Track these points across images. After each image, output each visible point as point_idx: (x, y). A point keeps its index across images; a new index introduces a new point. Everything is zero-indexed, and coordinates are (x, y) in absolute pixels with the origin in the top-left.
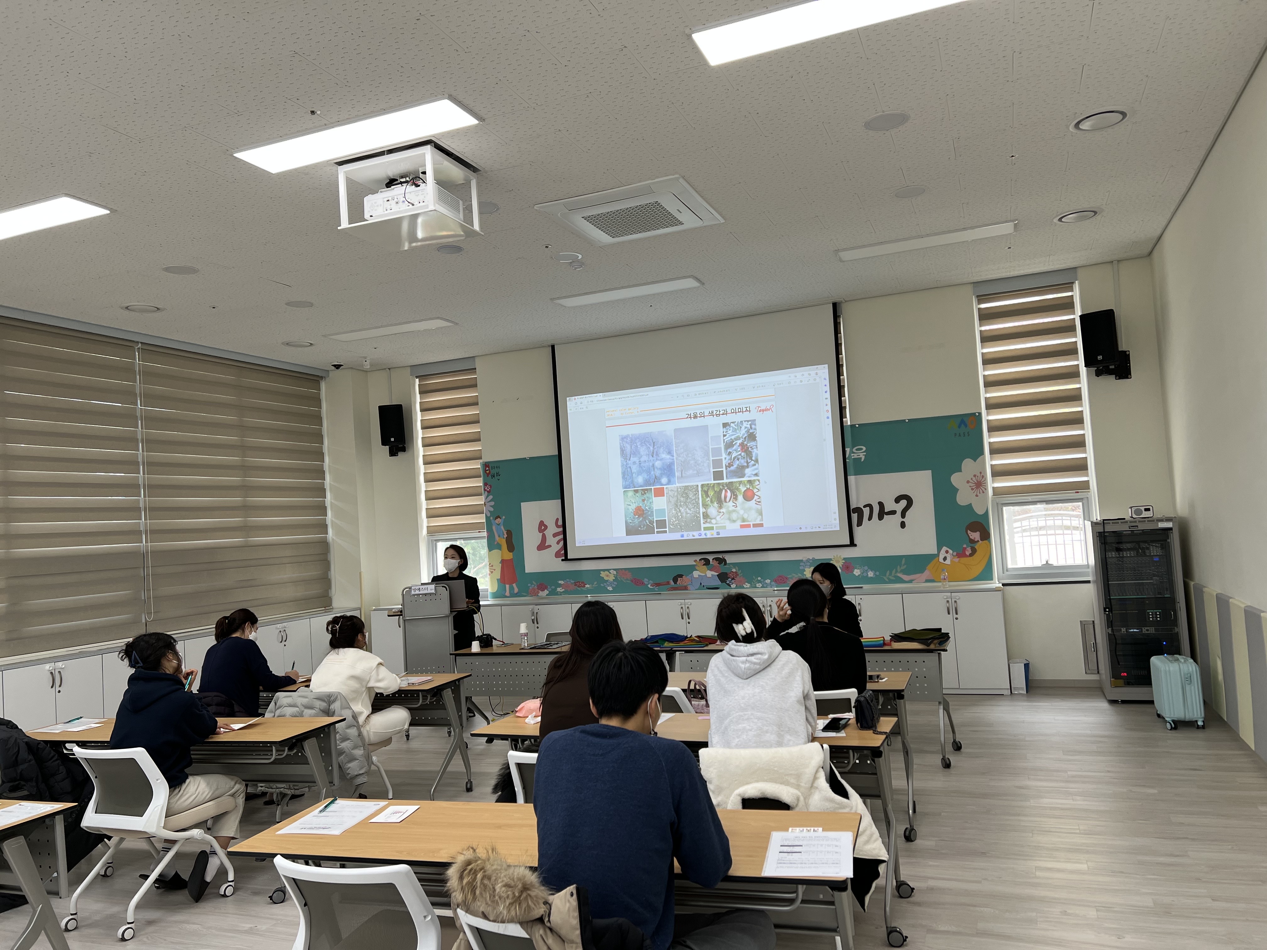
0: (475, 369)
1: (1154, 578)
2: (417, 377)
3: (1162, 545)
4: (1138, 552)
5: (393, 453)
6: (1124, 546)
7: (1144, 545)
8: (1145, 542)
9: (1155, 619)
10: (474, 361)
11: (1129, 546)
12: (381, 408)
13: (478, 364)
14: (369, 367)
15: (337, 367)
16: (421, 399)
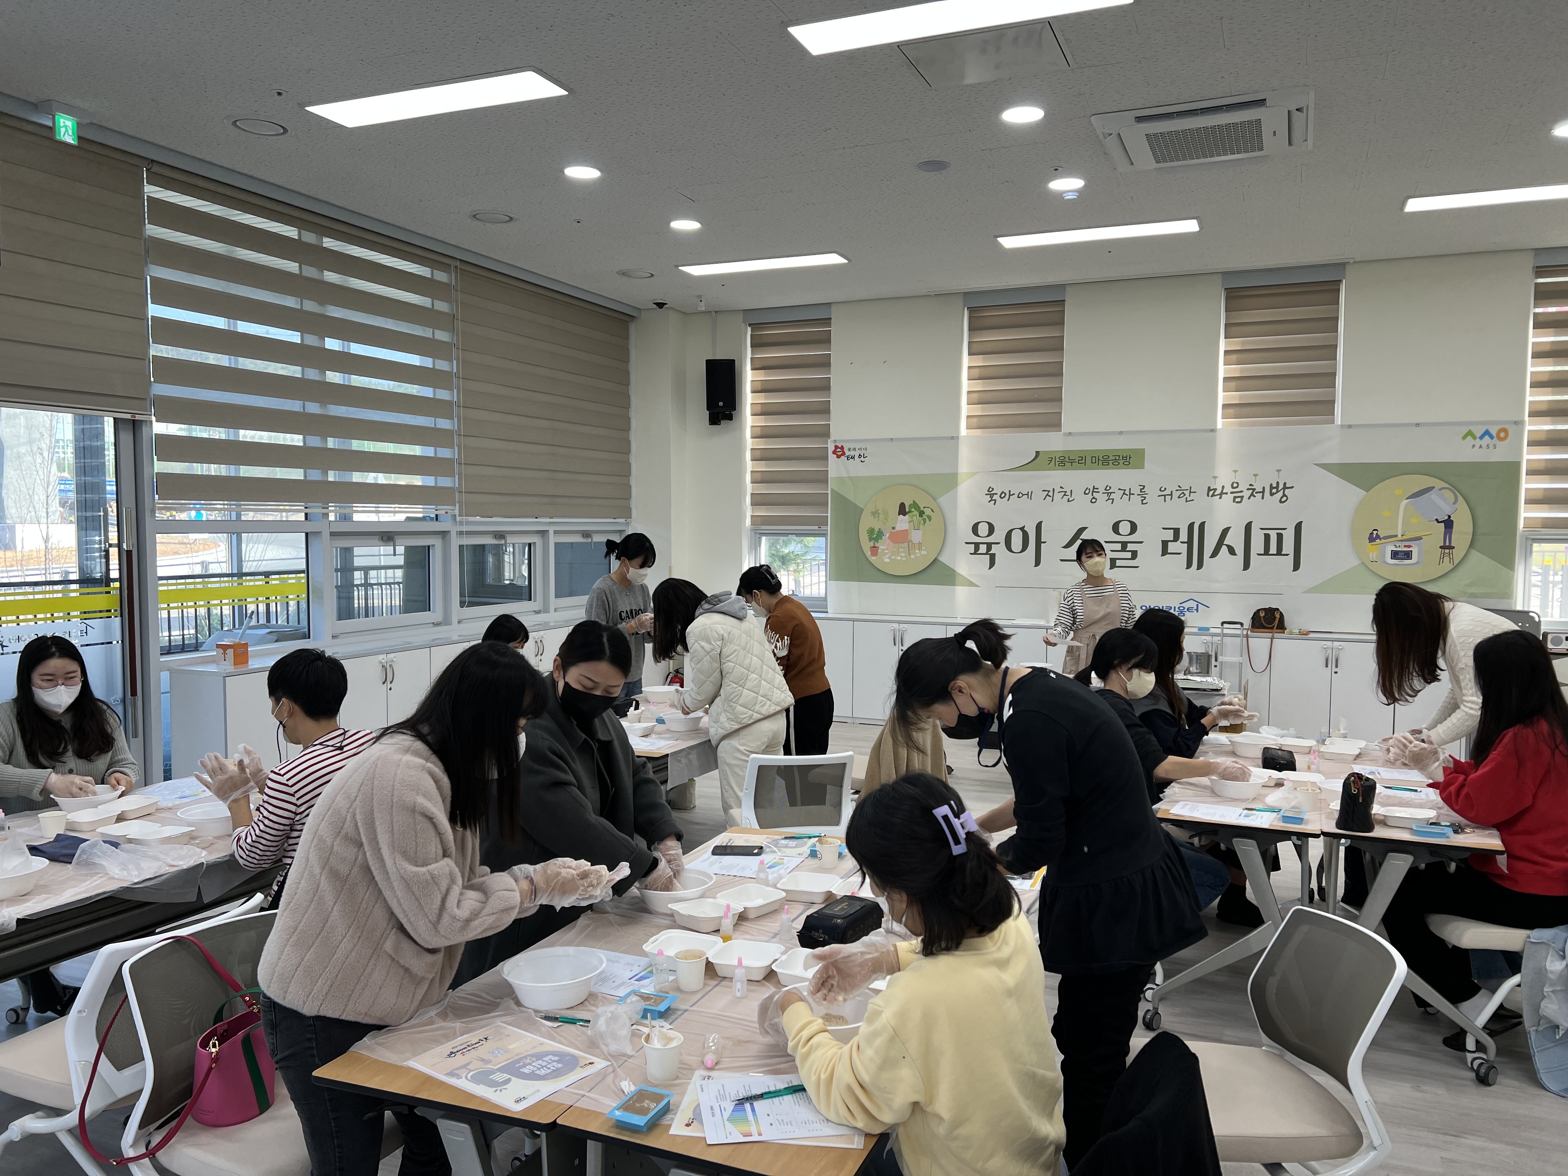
0: (830, 319)
2: (750, 325)
5: (714, 420)
10: (830, 308)
12: (708, 362)
13: (835, 314)
14: (704, 309)
15: (660, 305)
16: (752, 353)
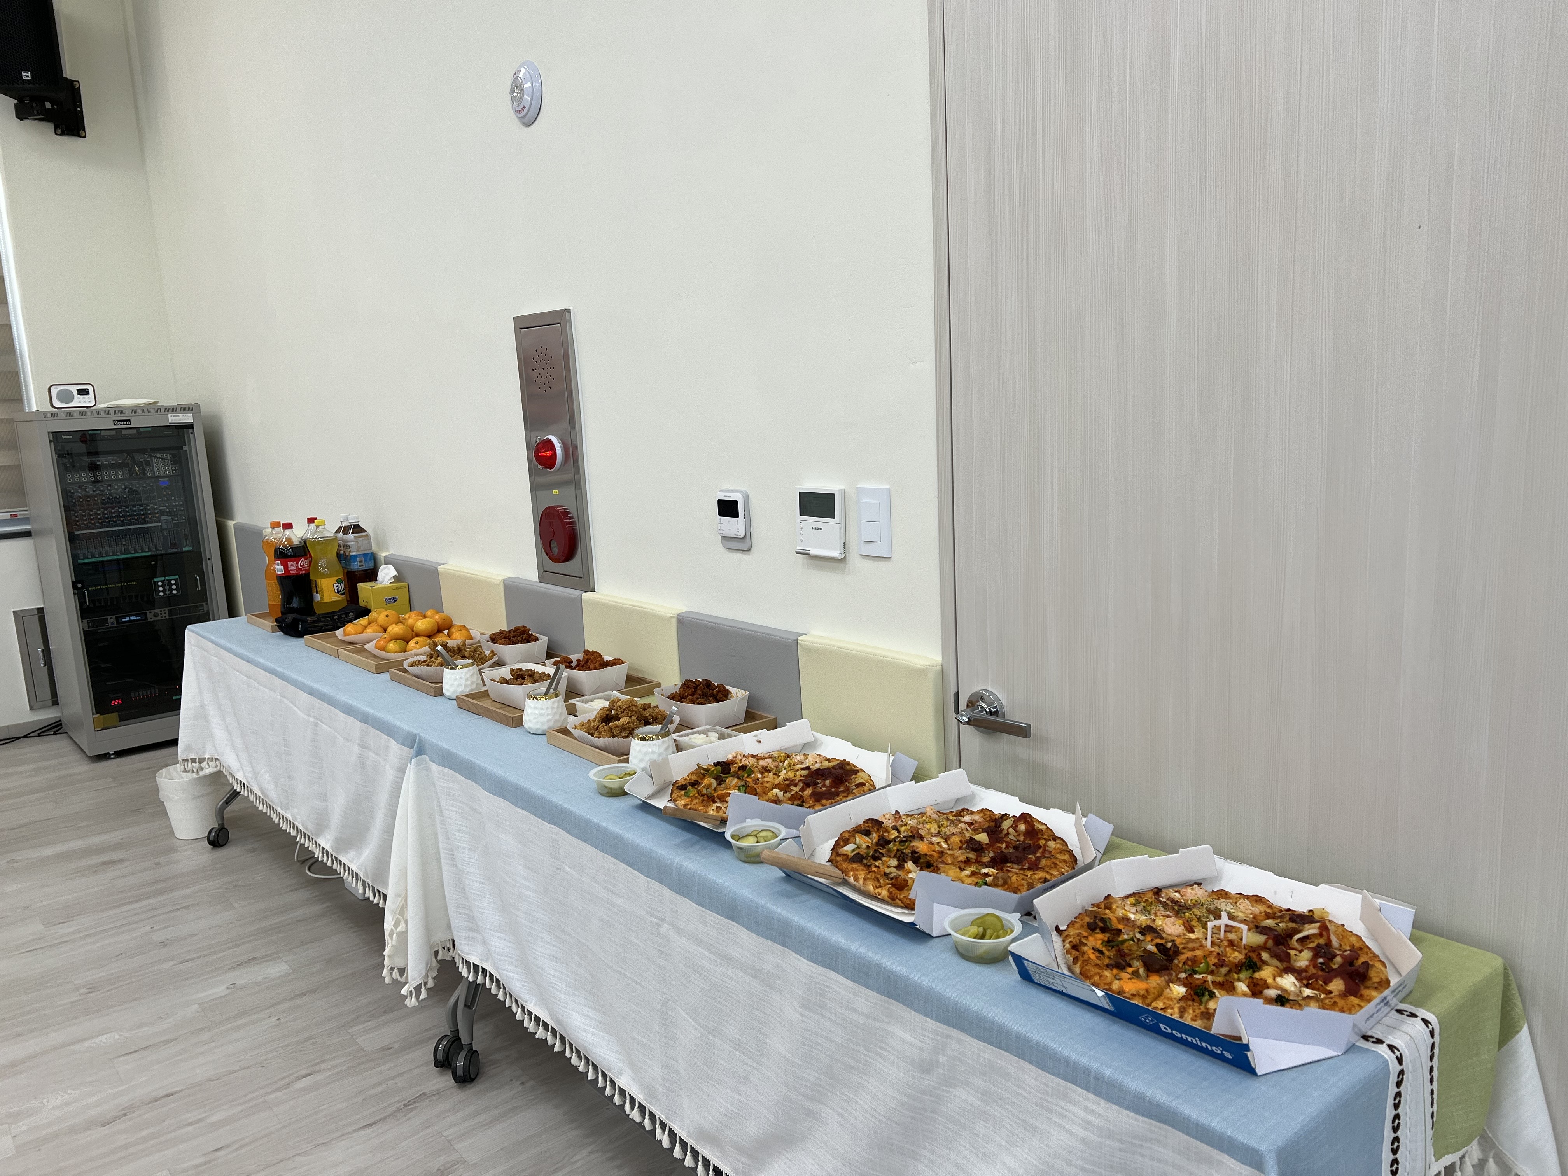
1: (163, 518)
3: (174, 456)
4: (131, 472)
6: (103, 460)
7: (140, 458)
8: (142, 451)
9: (168, 593)
11: (112, 459)
